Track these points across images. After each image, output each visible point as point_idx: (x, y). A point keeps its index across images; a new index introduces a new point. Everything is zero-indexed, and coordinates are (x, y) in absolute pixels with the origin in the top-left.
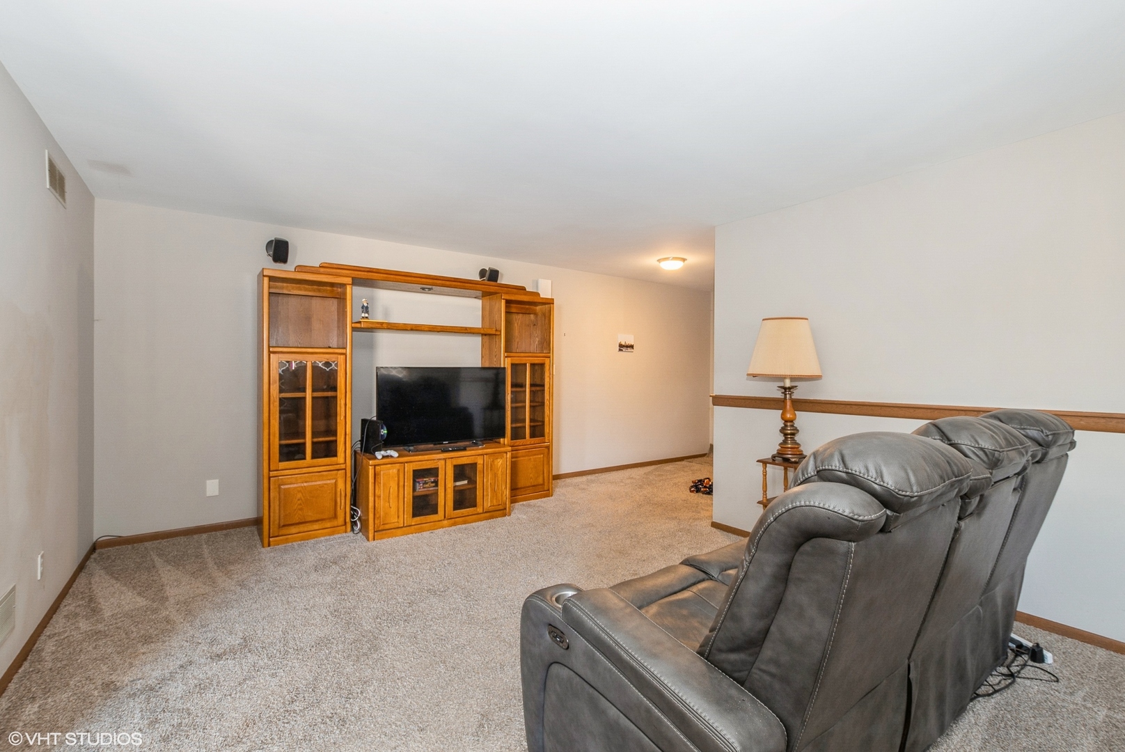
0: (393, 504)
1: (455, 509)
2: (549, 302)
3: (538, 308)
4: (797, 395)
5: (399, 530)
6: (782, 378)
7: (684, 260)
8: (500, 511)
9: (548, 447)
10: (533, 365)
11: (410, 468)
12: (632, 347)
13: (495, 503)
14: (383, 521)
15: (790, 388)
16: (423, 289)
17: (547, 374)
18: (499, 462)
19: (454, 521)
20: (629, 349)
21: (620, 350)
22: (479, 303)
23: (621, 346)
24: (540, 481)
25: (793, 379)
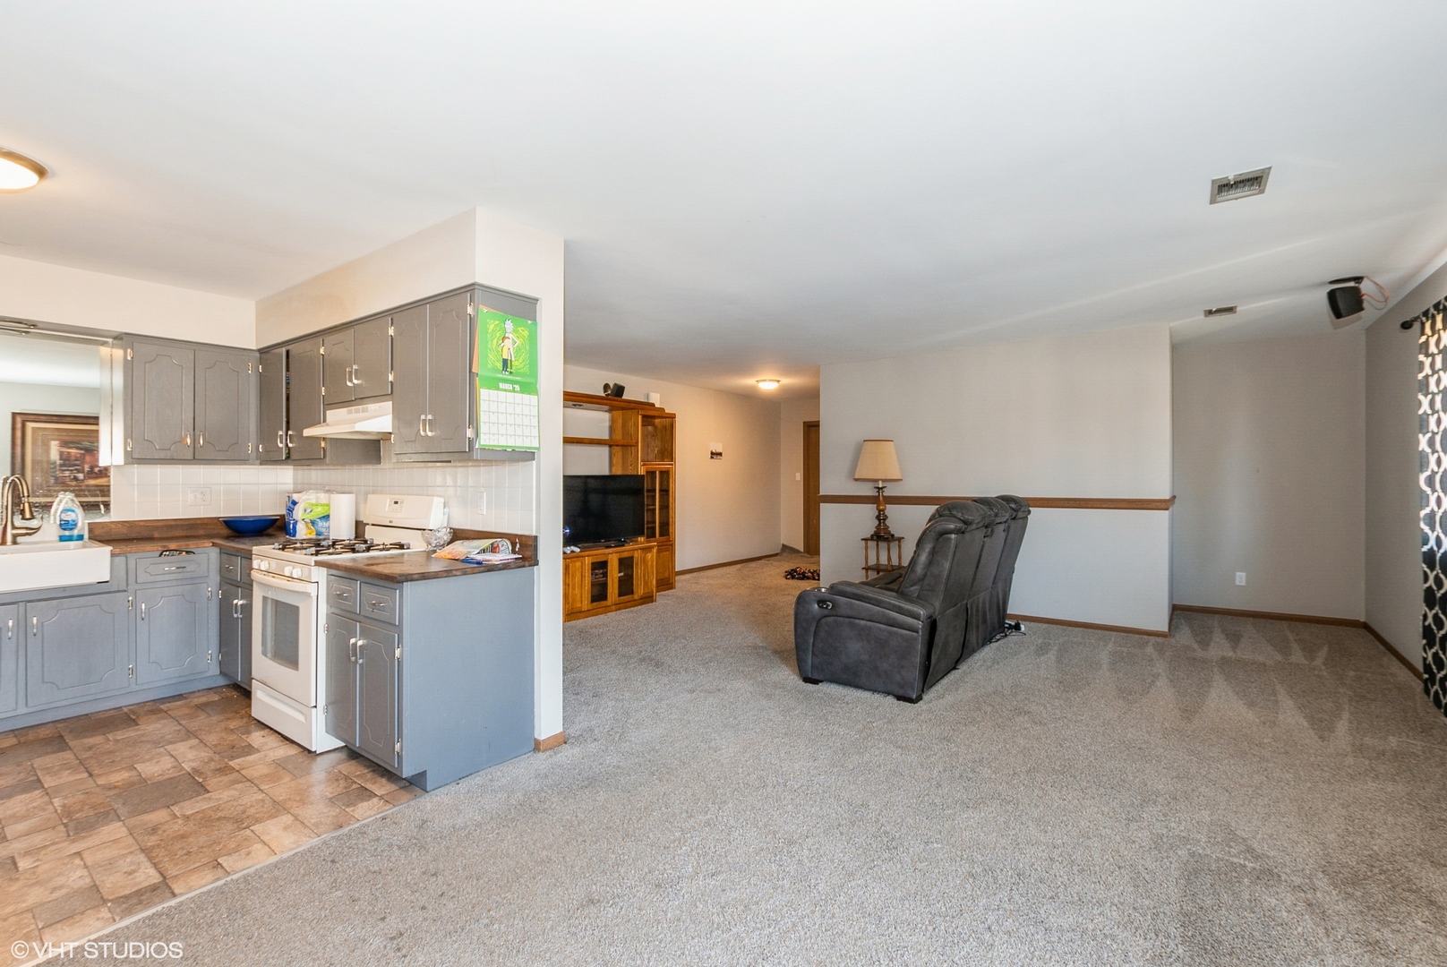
0: (577, 591)
1: (620, 595)
2: (672, 417)
3: (657, 421)
4: (887, 493)
5: (582, 615)
6: (876, 481)
7: (779, 381)
8: (648, 599)
9: (672, 545)
10: (661, 472)
11: (588, 561)
12: (720, 454)
13: (646, 591)
14: (572, 604)
15: (882, 488)
16: (575, 405)
17: (671, 481)
18: (649, 555)
19: (619, 606)
20: (719, 457)
21: (712, 458)
22: (606, 416)
23: (712, 453)
24: (667, 575)
25: (884, 481)
